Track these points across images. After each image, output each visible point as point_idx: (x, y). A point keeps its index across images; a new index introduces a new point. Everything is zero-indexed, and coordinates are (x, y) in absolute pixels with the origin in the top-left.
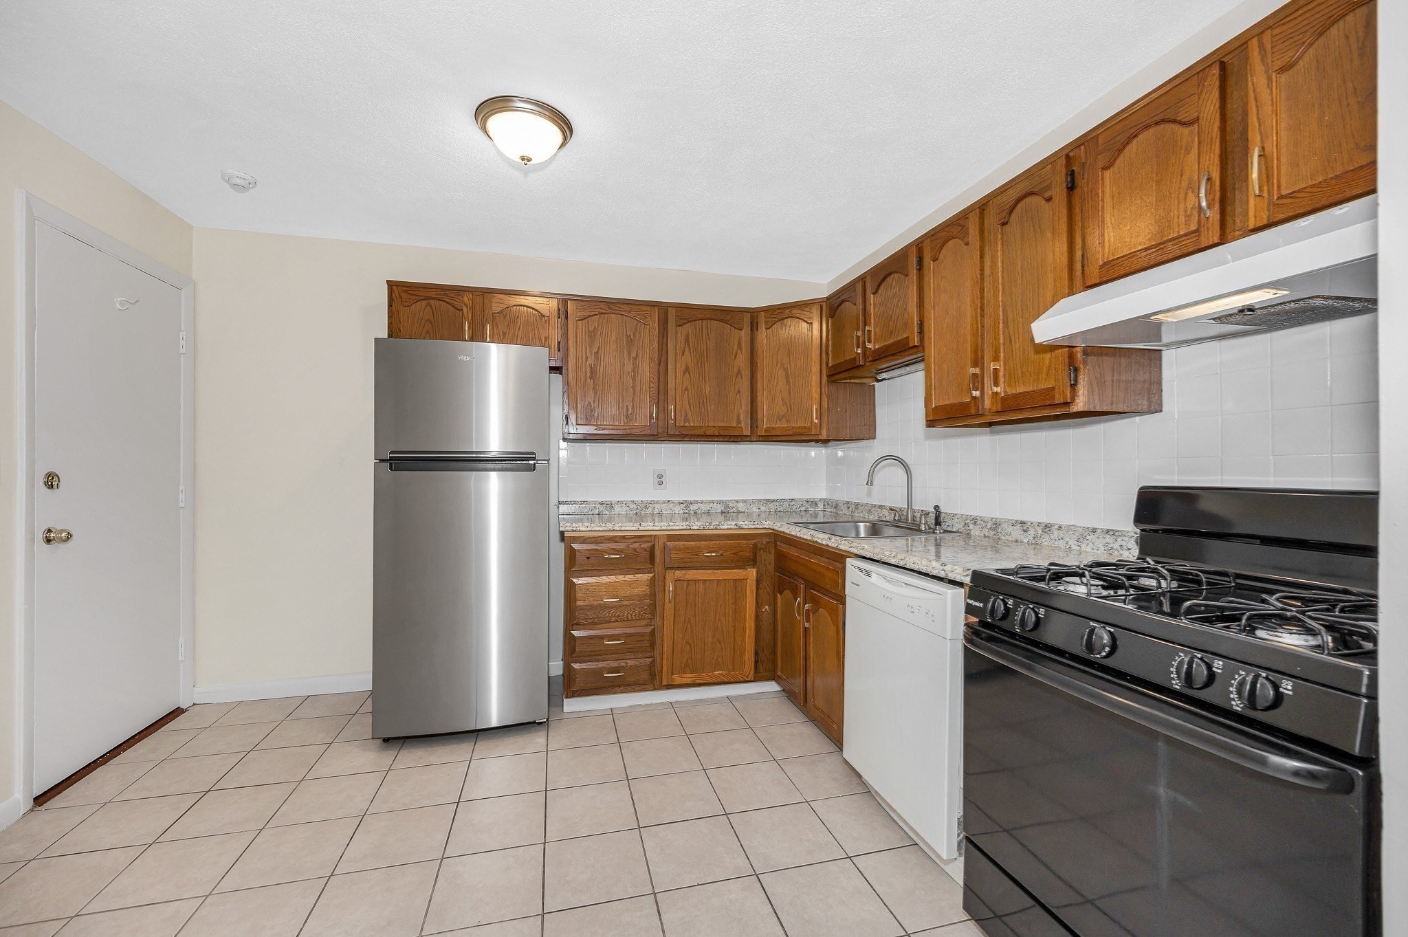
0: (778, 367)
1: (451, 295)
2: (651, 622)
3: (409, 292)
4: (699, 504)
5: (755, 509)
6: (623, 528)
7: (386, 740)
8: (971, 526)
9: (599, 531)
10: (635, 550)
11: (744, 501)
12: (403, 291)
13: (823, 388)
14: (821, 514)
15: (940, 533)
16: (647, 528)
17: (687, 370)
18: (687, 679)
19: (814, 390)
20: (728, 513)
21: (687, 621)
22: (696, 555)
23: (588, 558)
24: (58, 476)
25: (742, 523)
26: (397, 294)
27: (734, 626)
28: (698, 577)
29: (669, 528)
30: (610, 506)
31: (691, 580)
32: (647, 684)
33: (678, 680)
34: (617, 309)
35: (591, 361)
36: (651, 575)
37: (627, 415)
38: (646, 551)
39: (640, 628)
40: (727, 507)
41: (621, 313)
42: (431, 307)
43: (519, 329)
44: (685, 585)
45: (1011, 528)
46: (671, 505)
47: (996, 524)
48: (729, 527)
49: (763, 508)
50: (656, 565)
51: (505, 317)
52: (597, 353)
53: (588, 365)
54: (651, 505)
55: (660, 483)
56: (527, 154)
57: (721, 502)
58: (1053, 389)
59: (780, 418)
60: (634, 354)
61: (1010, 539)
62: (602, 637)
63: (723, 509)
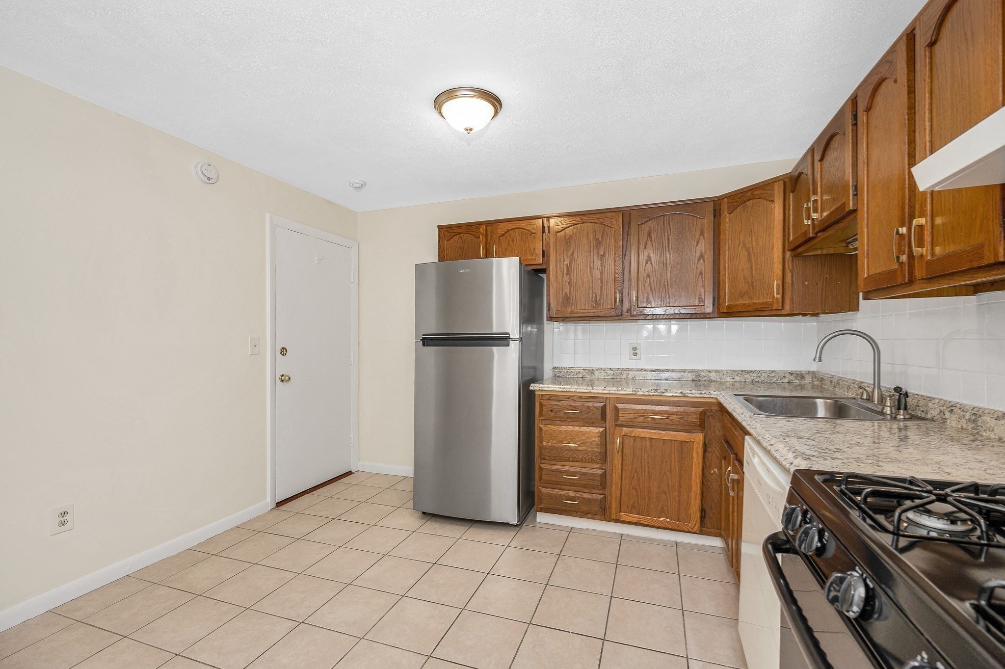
0: (740, 248)
1: (473, 229)
2: (602, 466)
3: (449, 231)
5: (728, 379)
6: (578, 390)
7: (424, 513)
8: (947, 415)
9: (559, 391)
10: (588, 407)
11: (717, 371)
12: (446, 231)
13: (787, 264)
14: (809, 387)
15: (905, 419)
16: (597, 391)
17: (649, 260)
18: (634, 517)
19: (776, 266)
20: (699, 381)
21: (634, 470)
22: (643, 416)
23: (552, 411)
24: (286, 349)
25: (688, 391)
26: (442, 234)
27: (680, 482)
28: (644, 435)
29: (617, 392)
30: (591, 371)
31: (637, 437)
32: (599, 515)
33: (624, 516)
34: (587, 218)
35: (567, 262)
36: (602, 429)
37: (596, 300)
38: (597, 409)
39: (595, 470)
40: (698, 376)
41: (591, 221)
42: (461, 239)
43: (516, 245)
44: (632, 440)
45: (994, 422)
47: (976, 414)
48: (674, 395)
49: (737, 378)
50: (607, 421)
51: (506, 238)
52: (572, 255)
53: (565, 264)
54: (625, 372)
55: (635, 355)
56: (469, 126)
58: (982, 246)
59: (742, 295)
60: (602, 252)
61: (992, 436)
62: (562, 472)
63: (694, 377)
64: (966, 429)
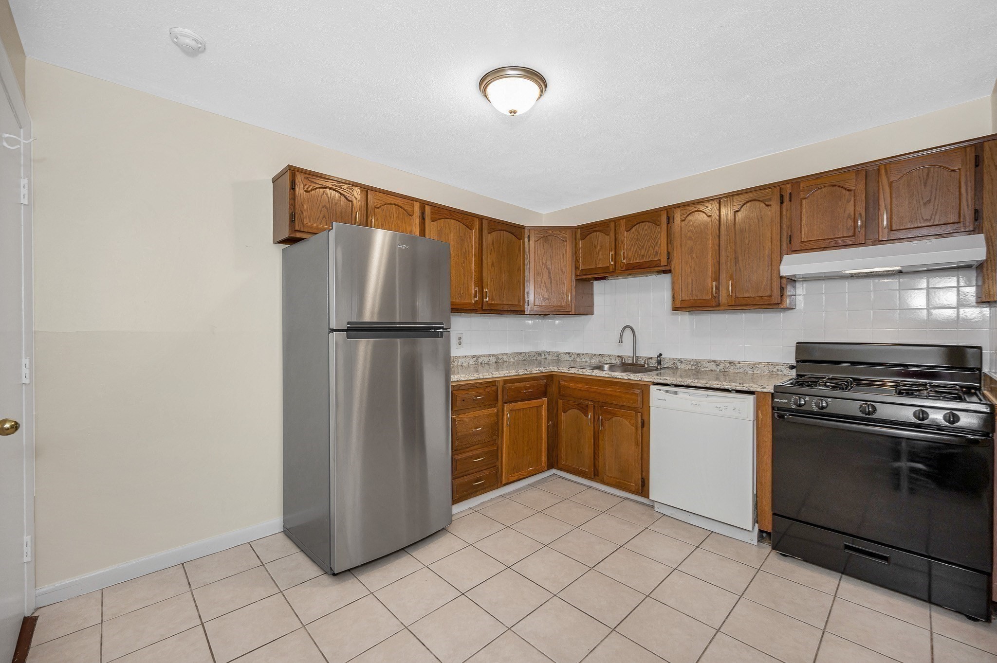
0: (543, 267)
1: (345, 188)
2: (495, 442)
3: (310, 179)
4: (483, 357)
10: (488, 392)
12: (304, 177)
13: (573, 283)
17: (493, 264)
20: (498, 363)
21: (513, 438)
22: (519, 392)
23: (463, 400)
26: (300, 179)
27: (537, 437)
28: (521, 407)
31: (517, 410)
32: (495, 485)
34: (455, 216)
36: (496, 409)
38: (494, 392)
40: (498, 359)
42: (327, 195)
43: (392, 223)
44: (514, 413)
45: (708, 364)
46: (468, 359)
47: (696, 362)
50: (499, 401)
51: (383, 211)
55: (460, 343)
57: (494, 355)
58: (770, 296)
59: (545, 300)
60: (464, 250)
61: (707, 369)
62: (471, 457)
63: (495, 360)
64: (691, 369)
